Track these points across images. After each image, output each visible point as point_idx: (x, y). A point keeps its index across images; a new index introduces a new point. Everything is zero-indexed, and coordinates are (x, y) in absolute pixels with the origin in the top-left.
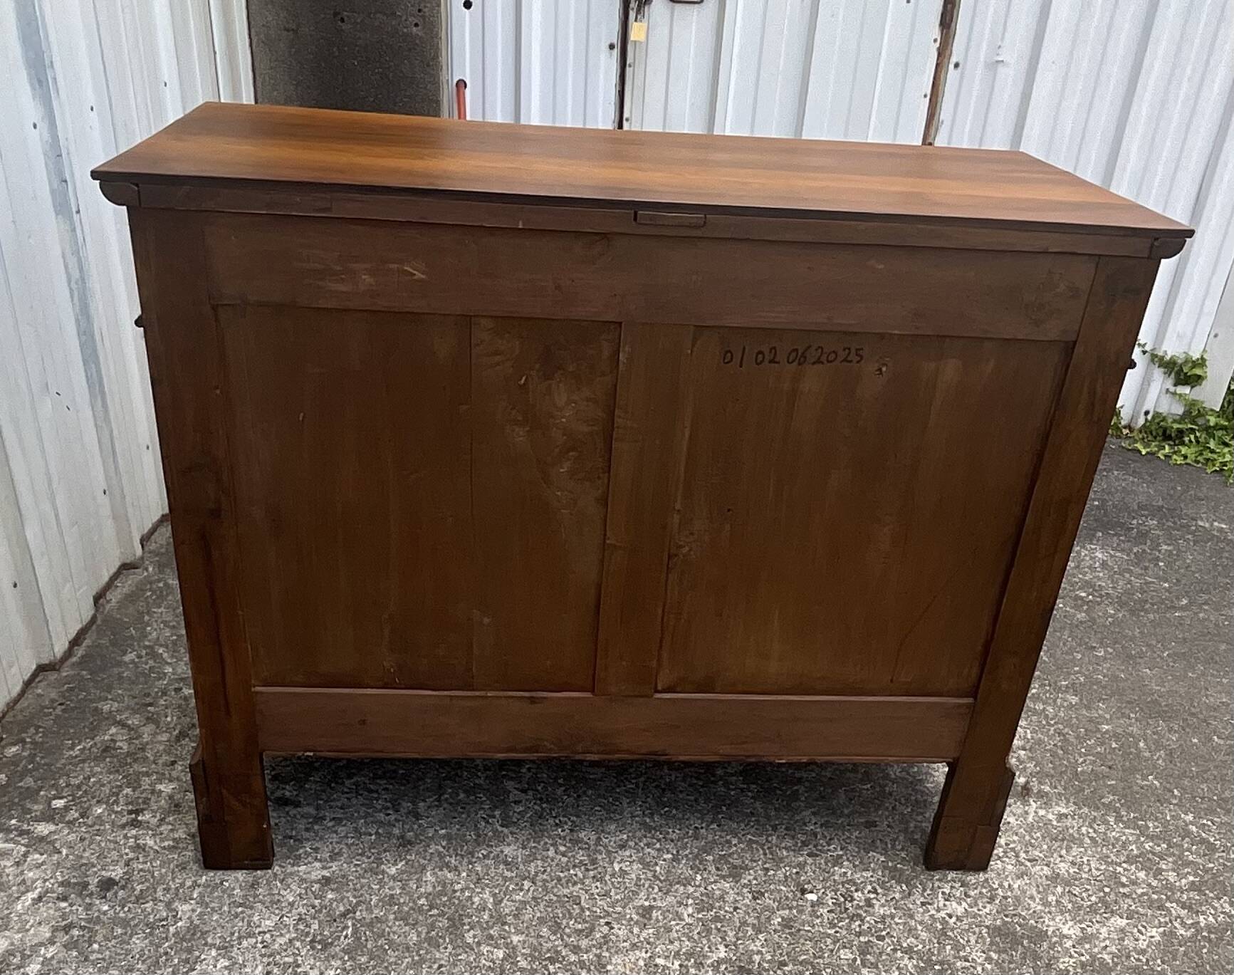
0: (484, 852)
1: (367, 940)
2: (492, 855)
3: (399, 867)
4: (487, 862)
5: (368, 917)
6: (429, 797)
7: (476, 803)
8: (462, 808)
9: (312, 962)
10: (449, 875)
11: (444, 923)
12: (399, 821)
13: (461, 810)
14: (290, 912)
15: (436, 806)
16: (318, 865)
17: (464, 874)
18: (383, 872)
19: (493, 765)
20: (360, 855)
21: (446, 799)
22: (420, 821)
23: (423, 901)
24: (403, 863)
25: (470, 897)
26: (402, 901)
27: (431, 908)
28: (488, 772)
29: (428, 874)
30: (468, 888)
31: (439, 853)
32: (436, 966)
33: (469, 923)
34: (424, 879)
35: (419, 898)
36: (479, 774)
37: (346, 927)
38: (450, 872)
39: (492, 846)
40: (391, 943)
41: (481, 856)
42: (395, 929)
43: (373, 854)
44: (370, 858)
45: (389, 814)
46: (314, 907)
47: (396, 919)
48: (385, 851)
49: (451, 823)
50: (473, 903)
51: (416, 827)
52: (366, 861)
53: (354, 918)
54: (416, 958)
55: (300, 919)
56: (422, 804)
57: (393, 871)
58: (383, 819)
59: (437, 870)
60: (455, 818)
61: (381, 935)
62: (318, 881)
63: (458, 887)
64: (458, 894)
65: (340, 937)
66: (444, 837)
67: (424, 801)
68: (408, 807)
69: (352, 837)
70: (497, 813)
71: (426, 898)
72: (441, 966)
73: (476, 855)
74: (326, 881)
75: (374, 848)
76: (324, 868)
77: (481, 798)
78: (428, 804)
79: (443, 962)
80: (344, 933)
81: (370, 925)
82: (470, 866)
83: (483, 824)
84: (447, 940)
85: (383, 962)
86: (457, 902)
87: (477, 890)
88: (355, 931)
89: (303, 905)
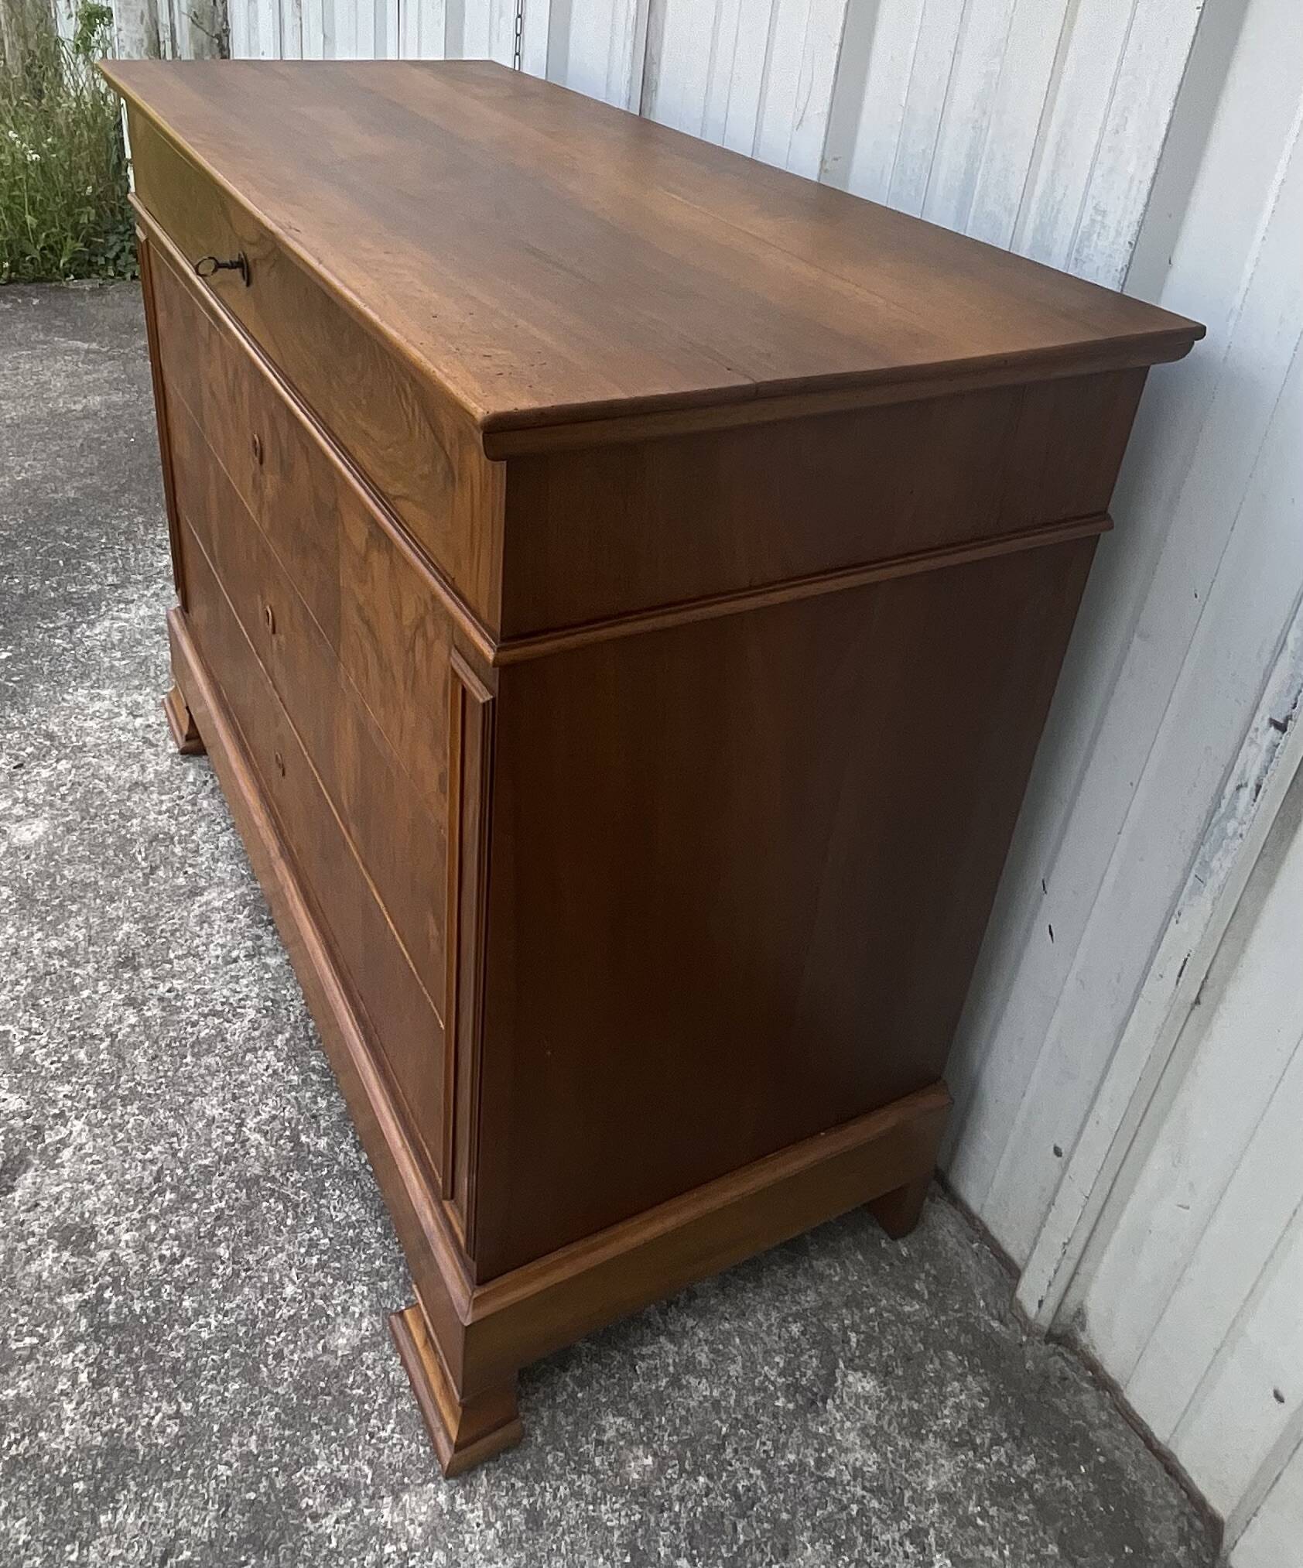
0: (18, 988)
1: (116, 855)
2: (9, 987)
3: (121, 933)
4: (12, 977)
5: (126, 875)
6: (127, 1036)
7: (56, 1052)
8: (74, 1037)
9: (160, 823)
10: (54, 943)
11: (41, 895)
12: (151, 986)
13: (73, 1033)
14: (213, 854)
15: (111, 1026)
16: (217, 904)
17: (36, 952)
18: (136, 922)
19: (51, 1128)
20: (176, 930)
21: (102, 1040)
22: (123, 996)
23: (74, 908)
24: (118, 939)
25: (18, 930)
26: (98, 901)
27: (61, 905)
28: (57, 1111)
29: (81, 938)
30: (26, 939)
31: (78, 965)
32: (33, 856)
33: (11, 904)
34: (84, 930)
35: (80, 910)
36: (69, 1103)
37: (145, 859)
38: (55, 949)
39: (12, 999)
40: (90, 861)
41: (23, 981)
42: (93, 874)
43: (160, 937)
44: (162, 931)
45: (169, 991)
46: (191, 865)
47: (96, 883)
48: (148, 945)
49: (80, 1009)
50: (14, 925)
51: (125, 987)
52: (164, 926)
53: (142, 869)
54: (56, 857)
55: (197, 851)
56: (133, 1020)
57: (126, 927)
58: (174, 982)
59: (72, 944)
60: (77, 1019)
61: (103, 864)
62: (204, 889)
63: (39, 935)
64: (35, 928)
65: (146, 850)
66: (83, 987)
67: (133, 1026)
68: (149, 1009)
69: (198, 947)
70: (20, 1049)
71: (72, 912)
72: (28, 858)
73: (29, 980)
74: (195, 892)
75: (163, 944)
76: (207, 903)
77: (52, 1063)
78: (126, 1023)
79: (27, 862)
80: (143, 855)
81: (121, 870)
82: (32, 964)
83: (35, 1025)
84: (30, 882)
85: (89, 844)
86: (34, 920)
87: (13, 940)
88: (133, 858)
89: (203, 863)
